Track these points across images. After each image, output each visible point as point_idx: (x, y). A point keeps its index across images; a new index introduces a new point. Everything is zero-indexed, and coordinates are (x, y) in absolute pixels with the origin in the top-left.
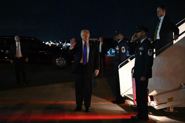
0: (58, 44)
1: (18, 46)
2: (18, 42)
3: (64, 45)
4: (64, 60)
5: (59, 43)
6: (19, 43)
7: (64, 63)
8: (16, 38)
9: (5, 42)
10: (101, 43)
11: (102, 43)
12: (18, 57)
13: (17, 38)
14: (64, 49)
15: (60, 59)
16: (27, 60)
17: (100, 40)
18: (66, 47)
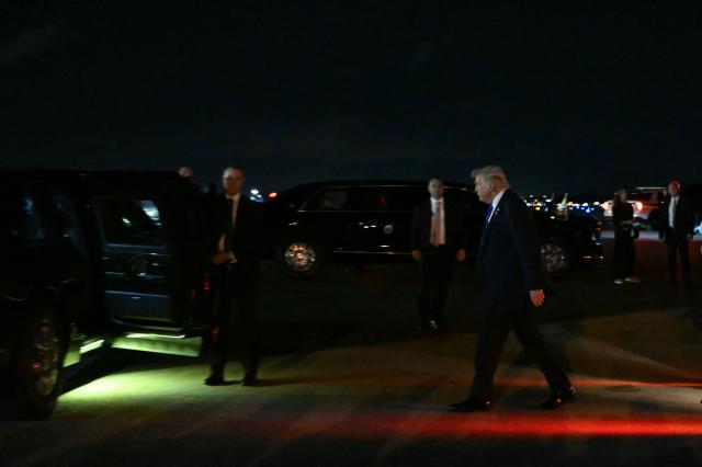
0: (539, 204)
1: (438, 210)
2: (438, 198)
3: (560, 206)
4: (559, 254)
5: (543, 200)
6: (441, 200)
7: (562, 263)
8: (432, 187)
9: (383, 200)
10: (673, 200)
11: (677, 199)
12: (436, 245)
13: (434, 186)
14: (560, 218)
15: (549, 249)
16: (462, 255)
17: (671, 191)
18: (566, 214)
